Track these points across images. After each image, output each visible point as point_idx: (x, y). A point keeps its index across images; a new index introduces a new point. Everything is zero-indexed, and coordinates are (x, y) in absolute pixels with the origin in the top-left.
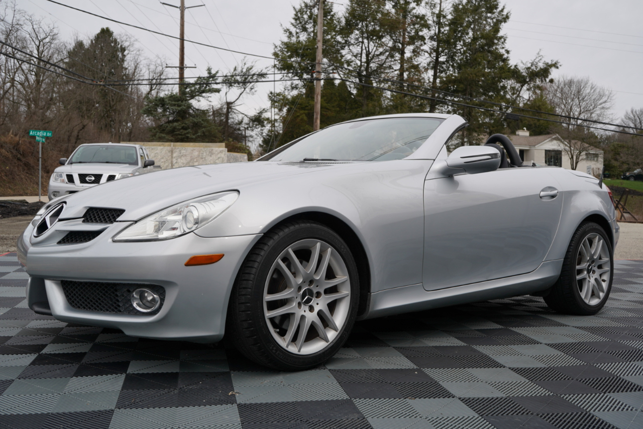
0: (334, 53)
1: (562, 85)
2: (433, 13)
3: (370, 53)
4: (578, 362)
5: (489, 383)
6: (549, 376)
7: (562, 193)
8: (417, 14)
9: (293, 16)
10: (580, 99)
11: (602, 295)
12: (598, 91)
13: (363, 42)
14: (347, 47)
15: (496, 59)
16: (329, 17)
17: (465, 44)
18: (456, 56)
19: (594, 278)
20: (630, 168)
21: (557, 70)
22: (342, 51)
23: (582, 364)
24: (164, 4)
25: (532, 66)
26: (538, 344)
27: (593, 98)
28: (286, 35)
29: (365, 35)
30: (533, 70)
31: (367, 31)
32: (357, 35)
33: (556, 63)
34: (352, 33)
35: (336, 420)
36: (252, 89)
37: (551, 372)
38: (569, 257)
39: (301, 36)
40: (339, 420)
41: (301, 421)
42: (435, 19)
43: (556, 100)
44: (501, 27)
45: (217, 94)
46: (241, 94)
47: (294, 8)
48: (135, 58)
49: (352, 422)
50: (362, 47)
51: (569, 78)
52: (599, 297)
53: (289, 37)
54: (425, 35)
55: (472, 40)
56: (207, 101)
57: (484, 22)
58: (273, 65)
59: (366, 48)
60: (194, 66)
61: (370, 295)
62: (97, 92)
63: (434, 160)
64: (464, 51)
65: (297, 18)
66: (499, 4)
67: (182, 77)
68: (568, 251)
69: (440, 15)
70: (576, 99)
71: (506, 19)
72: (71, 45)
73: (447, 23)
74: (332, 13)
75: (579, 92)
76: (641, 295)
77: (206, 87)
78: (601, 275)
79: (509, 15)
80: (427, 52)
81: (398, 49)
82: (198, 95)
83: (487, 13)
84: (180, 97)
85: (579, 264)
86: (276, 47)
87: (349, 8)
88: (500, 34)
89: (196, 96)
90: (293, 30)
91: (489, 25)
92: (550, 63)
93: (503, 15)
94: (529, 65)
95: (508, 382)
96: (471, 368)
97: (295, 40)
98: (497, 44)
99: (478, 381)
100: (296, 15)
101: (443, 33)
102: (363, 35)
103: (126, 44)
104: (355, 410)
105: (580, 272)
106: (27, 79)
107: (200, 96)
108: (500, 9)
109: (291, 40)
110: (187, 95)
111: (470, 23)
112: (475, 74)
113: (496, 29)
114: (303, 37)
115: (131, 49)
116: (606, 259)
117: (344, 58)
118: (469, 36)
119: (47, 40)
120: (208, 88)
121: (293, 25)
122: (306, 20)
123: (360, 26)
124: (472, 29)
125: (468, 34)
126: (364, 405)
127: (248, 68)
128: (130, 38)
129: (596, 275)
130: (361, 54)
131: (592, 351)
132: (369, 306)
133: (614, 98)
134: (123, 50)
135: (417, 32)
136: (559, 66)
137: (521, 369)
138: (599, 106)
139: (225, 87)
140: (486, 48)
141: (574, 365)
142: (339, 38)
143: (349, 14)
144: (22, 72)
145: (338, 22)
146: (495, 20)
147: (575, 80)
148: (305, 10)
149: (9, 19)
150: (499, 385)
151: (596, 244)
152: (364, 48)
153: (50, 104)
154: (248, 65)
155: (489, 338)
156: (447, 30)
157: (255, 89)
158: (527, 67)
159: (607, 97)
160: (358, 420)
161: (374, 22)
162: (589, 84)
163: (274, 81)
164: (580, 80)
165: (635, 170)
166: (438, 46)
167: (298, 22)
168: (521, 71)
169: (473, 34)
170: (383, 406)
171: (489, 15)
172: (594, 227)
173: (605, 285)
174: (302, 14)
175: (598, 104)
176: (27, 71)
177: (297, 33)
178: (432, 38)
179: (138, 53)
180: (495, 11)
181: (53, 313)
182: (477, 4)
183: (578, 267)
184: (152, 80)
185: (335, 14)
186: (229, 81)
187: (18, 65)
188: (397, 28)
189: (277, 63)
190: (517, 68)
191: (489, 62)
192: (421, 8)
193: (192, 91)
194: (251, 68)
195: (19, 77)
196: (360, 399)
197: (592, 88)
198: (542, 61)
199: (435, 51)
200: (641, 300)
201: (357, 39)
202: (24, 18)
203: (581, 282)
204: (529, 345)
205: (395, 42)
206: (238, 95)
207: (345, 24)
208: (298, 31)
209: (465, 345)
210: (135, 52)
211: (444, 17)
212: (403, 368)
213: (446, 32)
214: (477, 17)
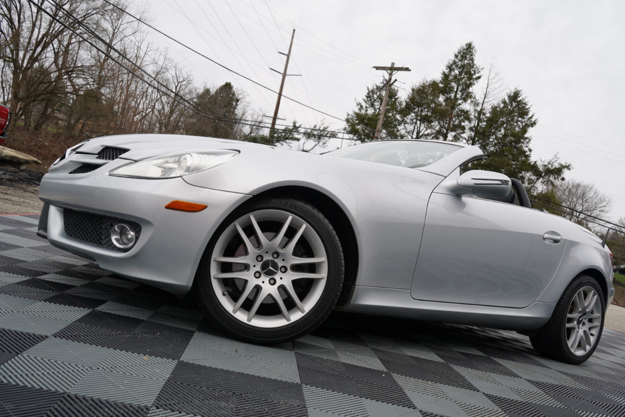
0: (392, 127)
1: (571, 186)
2: (475, 110)
3: (420, 132)
4: (558, 405)
5: (458, 404)
6: (525, 411)
7: (565, 240)
8: (463, 109)
9: (366, 94)
10: (584, 200)
11: (588, 348)
12: (600, 196)
13: (416, 123)
14: (403, 124)
15: (520, 154)
16: (393, 100)
17: (496, 138)
18: (488, 146)
19: (583, 330)
20: (617, 263)
21: (569, 171)
22: (398, 127)
23: (562, 407)
24: (271, 69)
25: (548, 164)
26: (518, 377)
27: (594, 201)
28: (358, 107)
29: (419, 118)
30: (549, 168)
31: (421, 115)
32: (413, 116)
33: (569, 166)
34: (409, 114)
35: (273, 401)
36: (324, 143)
37: (527, 407)
38: (562, 303)
39: (369, 110)
40: (276, 402)
41: (234, 393)
42: (476, 115)
43: (564, 197)
44: (528, 130)
45: (297, 142)
46: (315, 146)
47: (368, 88)
48: (244, 108)
49: (290, 408)
50: (415, 127)
51: (577, 182)
52: (585, 350)
53: (360, 110)
54: (466, 126)
55: (503, 136)
56: (289, 147)
57: (515, 124)
58: (344, 128)
59: (417, 128)
60: (284, 118)
61: (354, 288)
62: (212, 127)
63: (446, 177)
64: (495, 143)
65: (368, 96)
66: (530, 112)
67: (274, 124)
68: (562, 298)
69: (481, 112)
70: (581, 200)
71: (533, 124)
72: (201, 91)
73: (485, 119)
74: (396, 97)
75: (583, 194)
76: (623, 360)
77: (289, 136)
78: (590, 329)
79: (536, 122)
80: (465, 139)
81: (442, 133)
82: (283, 141)
83: (518, 117)
84: (269, 140)
85: (571, 313)
86: (348, 115)
87: (410, 95)
88: (526, 136)
89: (281, 141)
90: (364, 104)
91: (519, 127)
92: (564, 164)
93: (531, 121)
94: (546, 163)
95: (479, 407)
96: (442, 385)
97: (364, 113)
98: (523, 143)
99: (447, 398)
100: (368, 94)
101: (481, 126)
102: (417, 117)
103: (240, 97)
104: (300, 396)
105: (570, 320)
106: (163, 108)
107: (285, 142)
108: (529, 116)
109: (361, 111)
110: (275, 139)
111: (503, 123)
112: (501, 163)
113: (524, 130)
114: (371, 111)
115: (243, 101)
116: (597, 315)
117: (399, 132)
118: (501, 133)
119: (184, 83)
120: (291, 136)
121: (365, 101)
122: (375, 98)
123: (416, 110)
124: (504, 128)
125: (500, 131)
126: (311, 393)
127: (324, 127)
128: (244, 93)
129: (586, 328)
130: (413, 132)
131: (574, 397)
132: (351, 298)
133: (612, 204)
134: (237, 101)
135: (460, 122)
136: (571, 168)
137: (495, 397)
138: (599, 209)
139: (304, 138)
140: (513, 144)
141: (554, 406)
142: (398, 117)
143: (409, 99)
144: (160, 103)
145: (400, 104)
146: (524, 124)
147: (582, 184)
148: (376, 91)
149: (160, 63)
150: (468, 408)
151: (590, 297)
152: (416, 127)
153: (175, 129)
154: (325, 125)
155: (469, 361)
156: (485, 125)
157: (327, 144)
158: (544, 164)
159: (606, 203)
160: (297, 408)
161: (427, 109)
162: (593, 190)
163: (343, 139)
164: (586, 185)
165: (622, 265)
166: (475, 136)
167: (369, 99)
168: (539, 167)
169: (505, 132)
170: (332, 400)
171: (520, 119)
172: (591, 281)
173: (592, 339)
174: (373, 94)
175: (599, 207)
176: (165, 103)
177: (366, 107)
178: (471, 129)
179: (247, 104)
180: (526, 117)
181: (48, 237)
182: (511, 109)
183: (569, 315)
184: (253, 126)
185: (398, 98)
186: (309, 135)
187: (159, 96)
188: (446, 117)
189: (347, 127)
190: (536, 165)
191: (513, 155)
192: (467, 104)
193: (278, 136)
194: (327, 128)
195: (158, 106)
196: (311, 386)
197: (595, 193)
198: (558, 162)
199: (472, 139)
200: (623, 363)
201: (412, 120)
202: (170, 65)
203: (570, 331)
204: (509, 376)
205: (441, 127)
206: (313, 146)
207: (405, 107)
208: (367, 106)
209: (444, 362)
210: (244, 104)
211: (484, 114)
212: (372, 368)
213: (483, 126)
214: (510, 119)
